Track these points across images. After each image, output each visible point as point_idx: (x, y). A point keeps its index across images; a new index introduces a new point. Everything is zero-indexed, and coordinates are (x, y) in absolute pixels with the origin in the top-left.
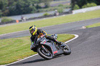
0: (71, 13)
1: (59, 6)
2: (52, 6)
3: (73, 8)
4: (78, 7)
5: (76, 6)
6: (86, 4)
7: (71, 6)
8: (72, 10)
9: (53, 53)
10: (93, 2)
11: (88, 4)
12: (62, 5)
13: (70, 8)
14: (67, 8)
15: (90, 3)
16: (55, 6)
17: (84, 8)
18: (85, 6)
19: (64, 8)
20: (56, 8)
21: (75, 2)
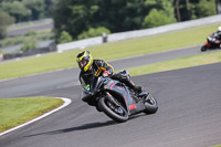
0: (55, 50)
1: (27, 35)
2: (12, 36)
3: (57, 40)
4: (70, 38)
5: (65, 34)
6: (87, 30)
7: (53, 34)
8: (57, 43)
9: (129, 107)
10: (102, 26)
11: (92, 31)
12: (34, 33)
13: (52, 38)
14: (44, 39)
15: (95, 27)
16: (20, 35)
17: (83, 38)
18: (85, 34)
19: (39, 39)
20: (20, 38)
21: (63, 27)
